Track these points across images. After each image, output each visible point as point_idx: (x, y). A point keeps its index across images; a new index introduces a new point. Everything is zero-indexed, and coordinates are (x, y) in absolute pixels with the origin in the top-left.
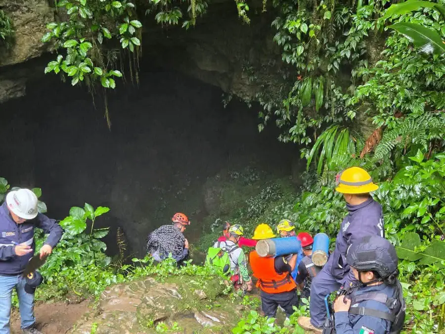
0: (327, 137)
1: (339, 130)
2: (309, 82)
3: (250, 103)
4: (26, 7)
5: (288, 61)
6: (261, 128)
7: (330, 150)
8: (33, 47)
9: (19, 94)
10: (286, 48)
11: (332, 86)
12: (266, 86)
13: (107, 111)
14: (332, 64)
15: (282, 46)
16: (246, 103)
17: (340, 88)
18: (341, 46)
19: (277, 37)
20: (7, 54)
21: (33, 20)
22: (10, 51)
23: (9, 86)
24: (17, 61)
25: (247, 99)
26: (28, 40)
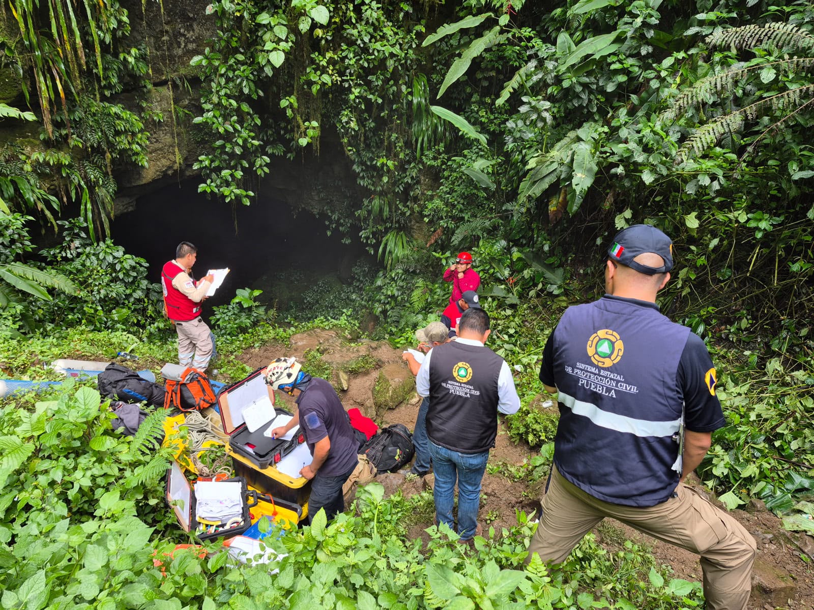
0: (390, 238)
1: (398, 234)
2: (378, 199)
3: (318, 214)
4: (155, 138)
5: (362, 184)
6: (329, 233)
7: (393, 246)
8: (157, 171)
9: (131, 209)
10: (361, 175)
11: (398, 202)
12: (332, 201)
13: (236, 223)
14: (398, 187)
15: (359, 173)
16: (314, 215)
17: (402, 204)
18: (405, 175)
19: (355, 167)
20: (138, 177)
21: (161, 149)
22: (139, 174)
23: (125, 202)
24: (144, 181)
25: (315, 211)
26: (154, 165)
